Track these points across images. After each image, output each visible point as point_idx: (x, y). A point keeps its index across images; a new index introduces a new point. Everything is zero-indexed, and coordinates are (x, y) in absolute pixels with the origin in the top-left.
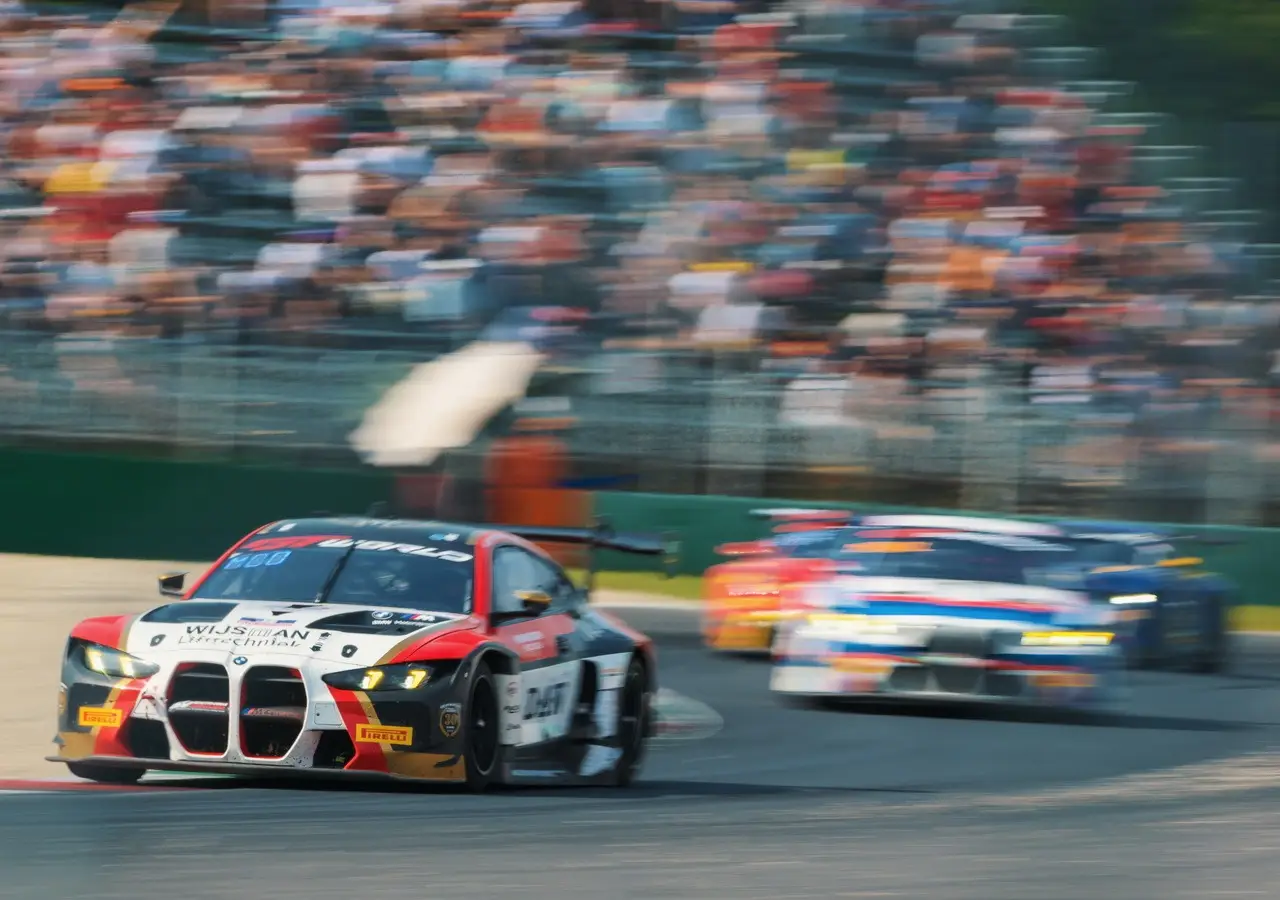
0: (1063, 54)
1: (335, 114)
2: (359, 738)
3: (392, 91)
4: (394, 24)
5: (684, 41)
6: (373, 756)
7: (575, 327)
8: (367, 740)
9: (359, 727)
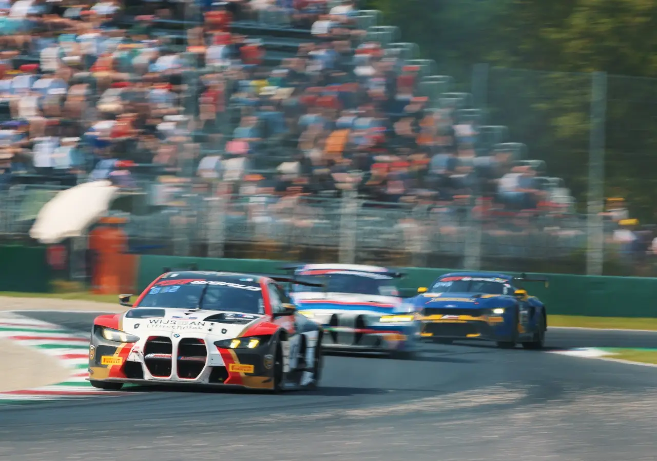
2: (230, 370)
6: (237, 378)
8: (234, 371)
9: (231, 365)
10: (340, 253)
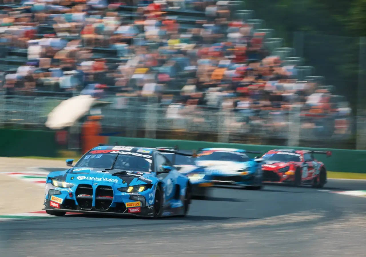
0: (244, 12)
1: (35, 29)
3: (55, 22)
4: (55, 4)
5: (139, 9)
7: (103, 90)
10: (219, 137)
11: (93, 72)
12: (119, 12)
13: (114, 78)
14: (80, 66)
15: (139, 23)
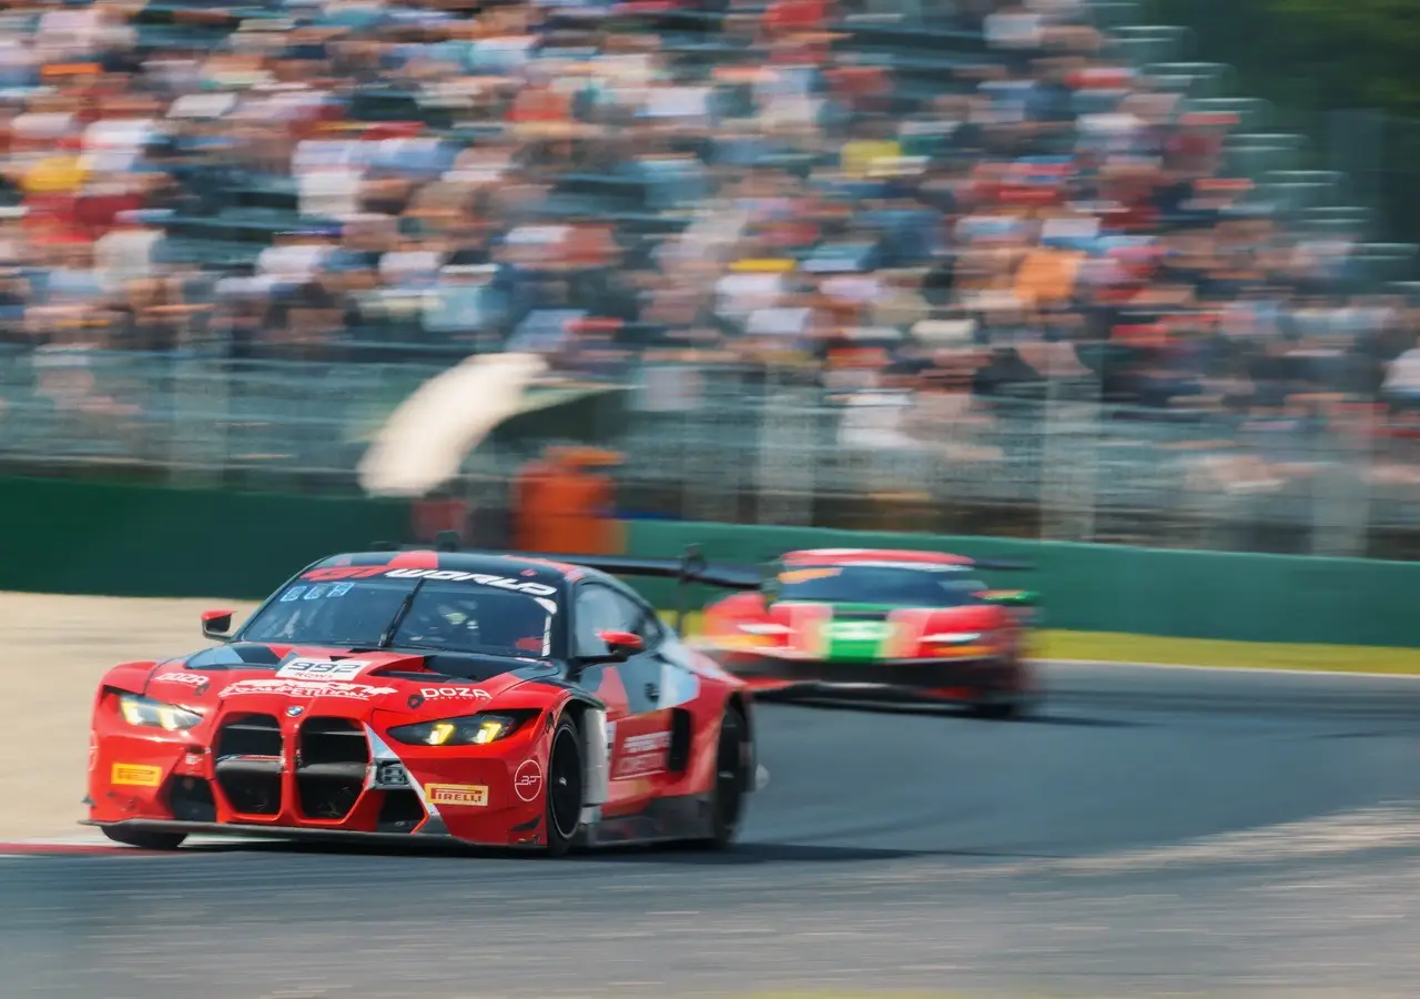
10: (1044, 518)
11: (563, 266)
12: (663, 36)
13: (638, 289)
14: (501, 243)
15: (734, 76)
